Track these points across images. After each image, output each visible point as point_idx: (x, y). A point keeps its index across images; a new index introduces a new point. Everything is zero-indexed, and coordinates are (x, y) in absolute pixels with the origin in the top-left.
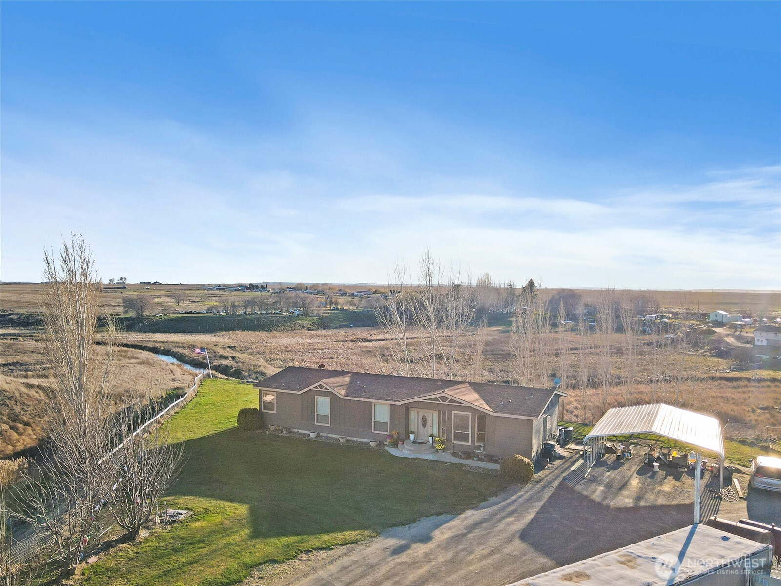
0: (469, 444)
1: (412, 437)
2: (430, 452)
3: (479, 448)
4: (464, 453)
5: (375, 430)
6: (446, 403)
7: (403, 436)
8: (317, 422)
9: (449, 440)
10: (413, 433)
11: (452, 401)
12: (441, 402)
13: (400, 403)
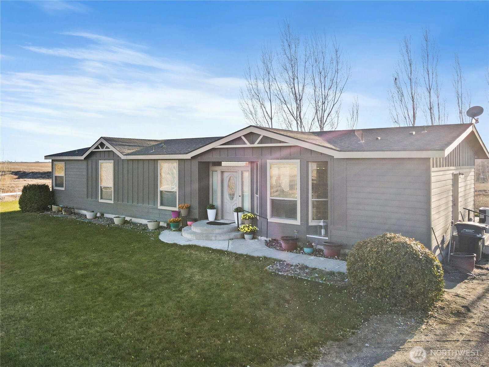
0: (298, 222)
1: (211, 214)
2: (227, 237)
3: (316, 230)
4: (286, 239)
5: (162, 204)
6: (256, 145)
7: (196, 213)
8: (101, 198)
9: (263, 215)
10: (212, 207)
11: (265, 139)
12: (248, 145)
13: (189, 156)
